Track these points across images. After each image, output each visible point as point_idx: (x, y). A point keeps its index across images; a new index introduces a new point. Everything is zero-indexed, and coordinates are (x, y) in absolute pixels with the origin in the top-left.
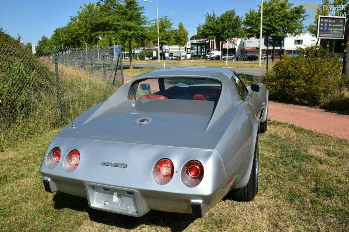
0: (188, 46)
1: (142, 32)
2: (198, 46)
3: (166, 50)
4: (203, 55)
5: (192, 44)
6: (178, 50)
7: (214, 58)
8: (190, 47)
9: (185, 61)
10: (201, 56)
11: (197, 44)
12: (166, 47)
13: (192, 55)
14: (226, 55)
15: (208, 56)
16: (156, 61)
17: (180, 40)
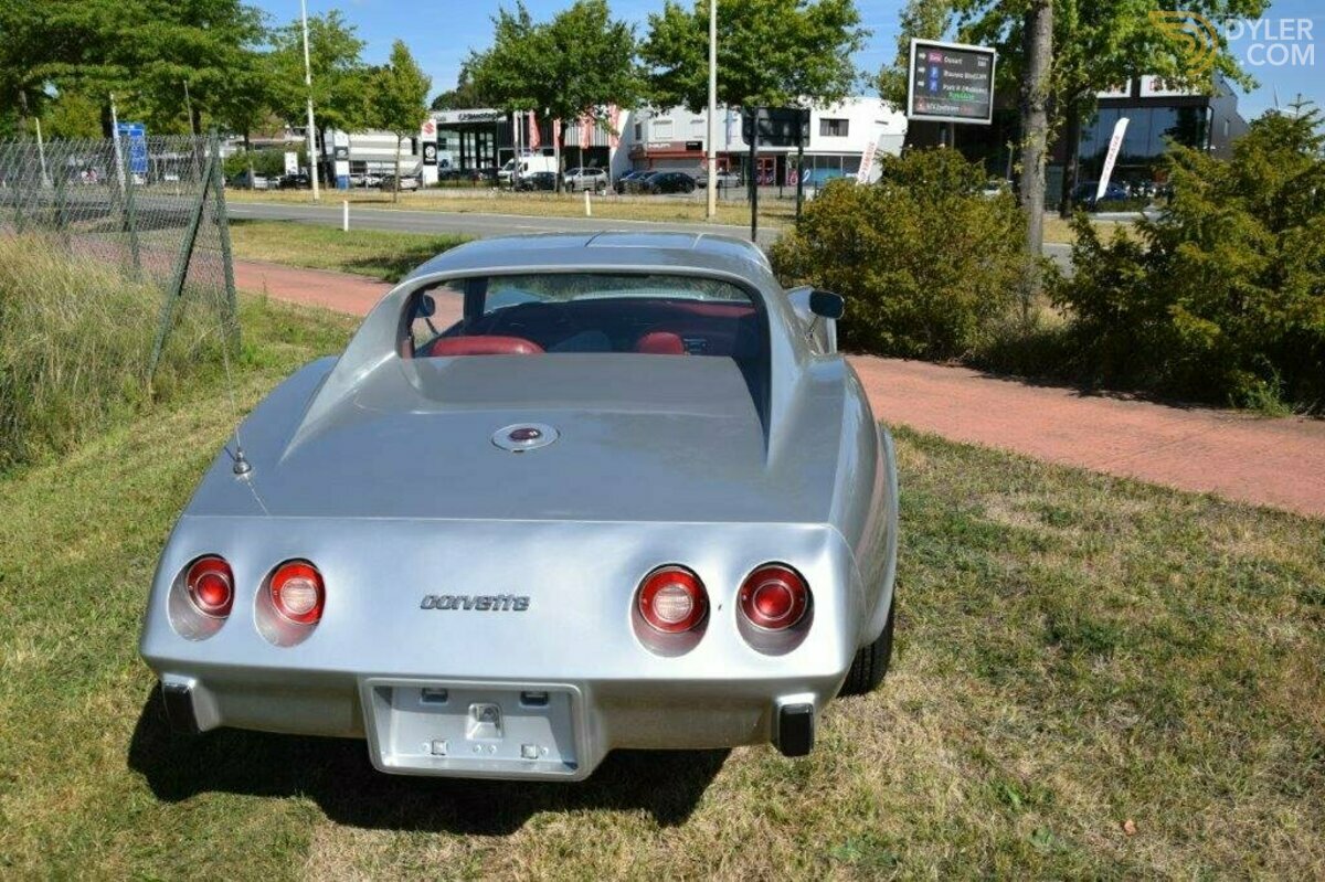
0: (428, 135)
1: (247, 74)
2: (466, 135)
3: (336, 149)
4: (485, 171)
5: (441, 127)
6: (392, 151)
7: (531, 182)
8: (433, 138)
9: (418, 192)
10: (481, 175)
11: (461, 129)
12: (338, 138)
13: (443, 169)
14: (575, 173)
15: (508, 173)
16: (303, 192)
17: (400, 111)
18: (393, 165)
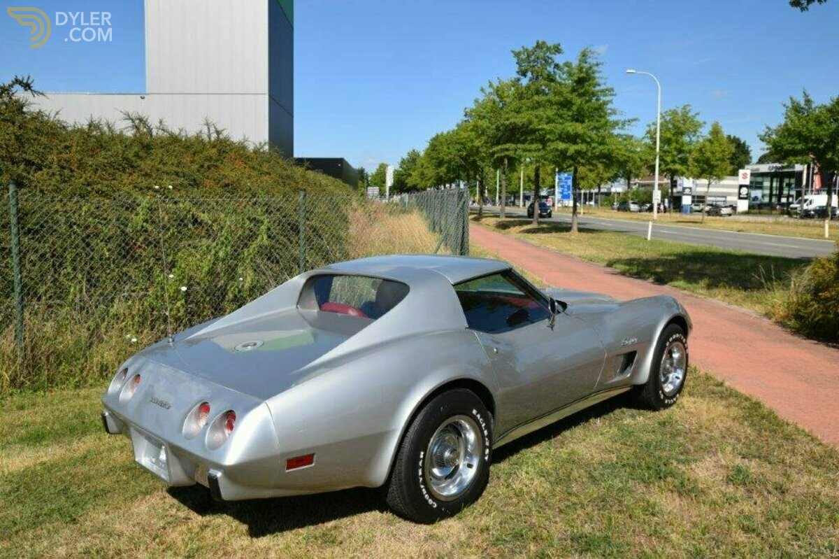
0: (743, 179)
1: (601, 147)
2: (775, 179)
3: (684, 189)
4: (782, 205)
5: (755, 175)
7: (813, 213)
8: (747, 182)
10: (778, 207)
11: (771, 176)
12: (686, 182)
13: (754, 202)
15: (797, 206)
17: (712, 167)
18: (724, 199)
